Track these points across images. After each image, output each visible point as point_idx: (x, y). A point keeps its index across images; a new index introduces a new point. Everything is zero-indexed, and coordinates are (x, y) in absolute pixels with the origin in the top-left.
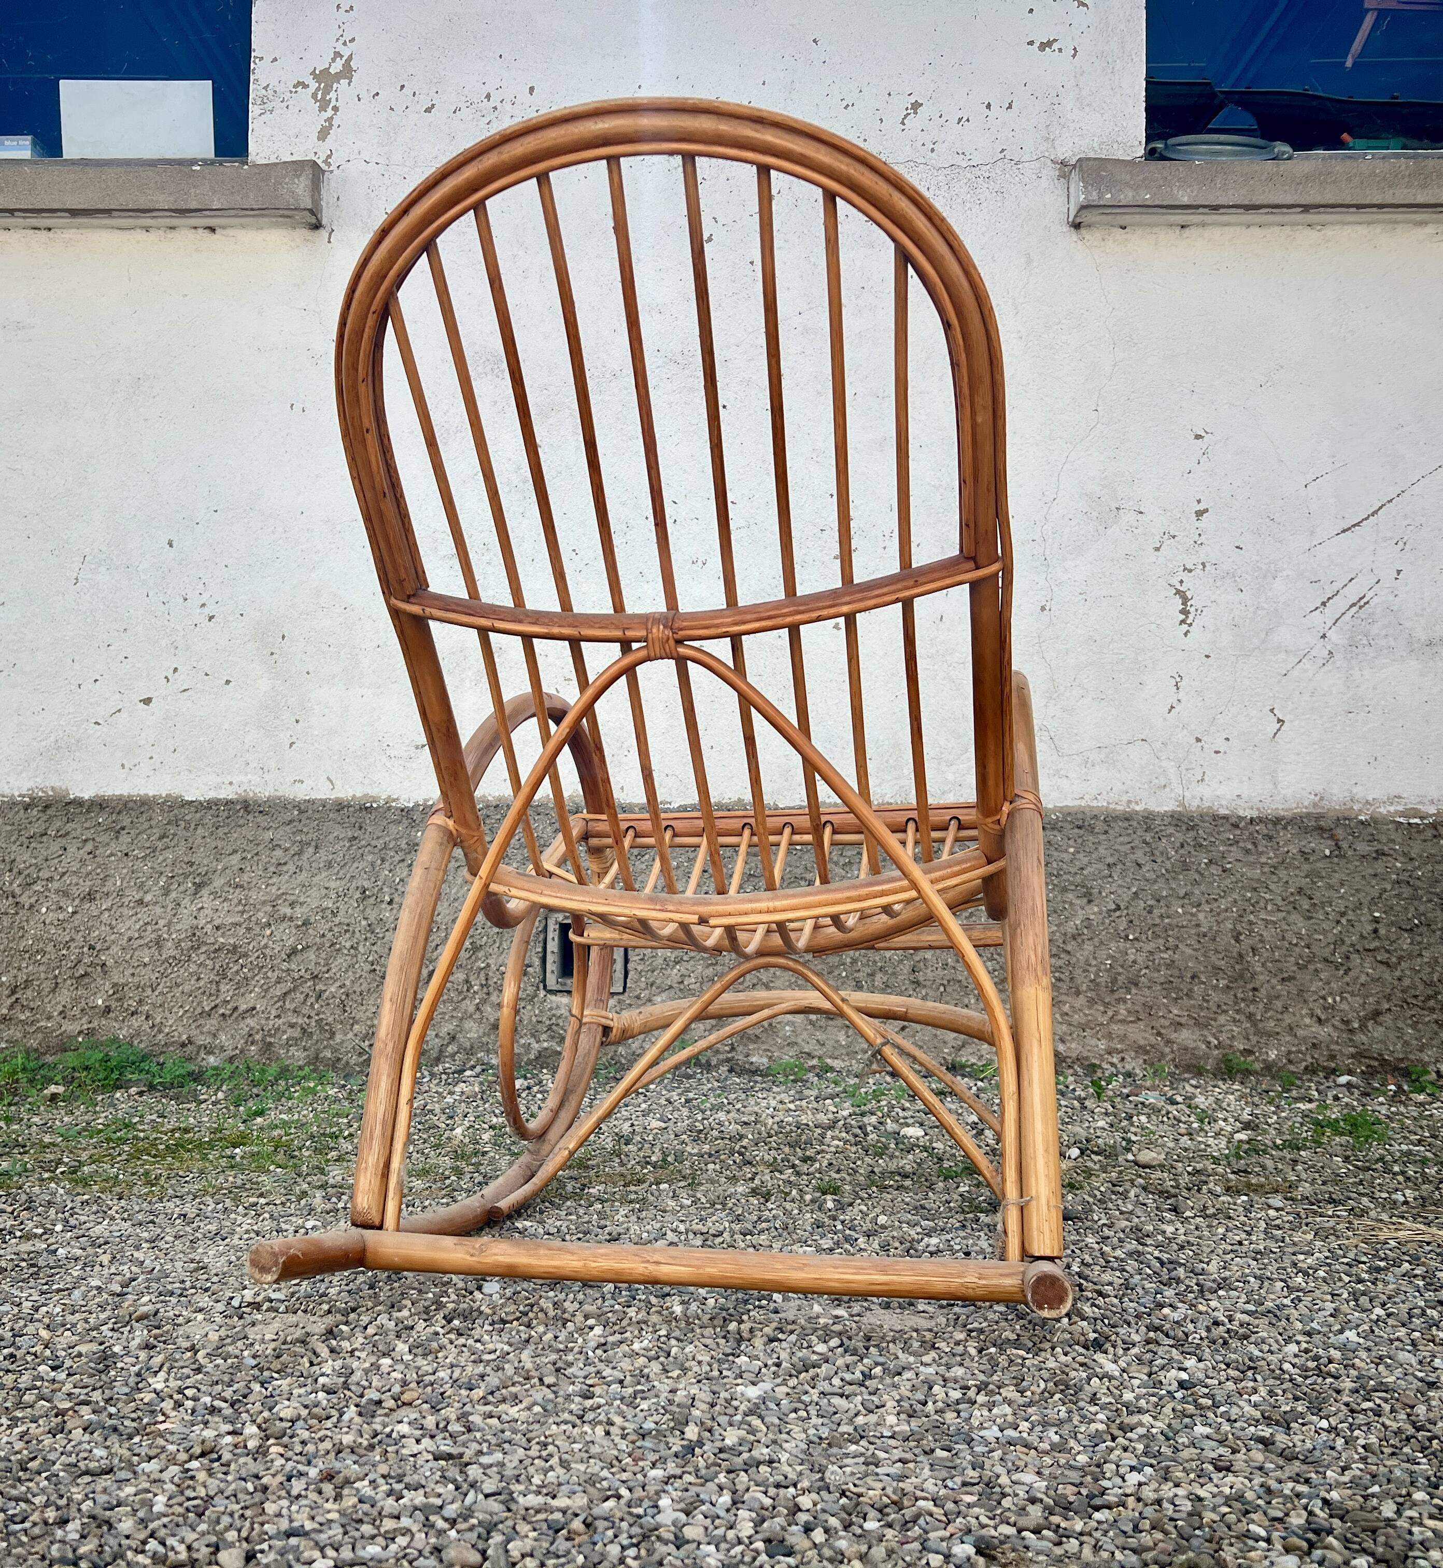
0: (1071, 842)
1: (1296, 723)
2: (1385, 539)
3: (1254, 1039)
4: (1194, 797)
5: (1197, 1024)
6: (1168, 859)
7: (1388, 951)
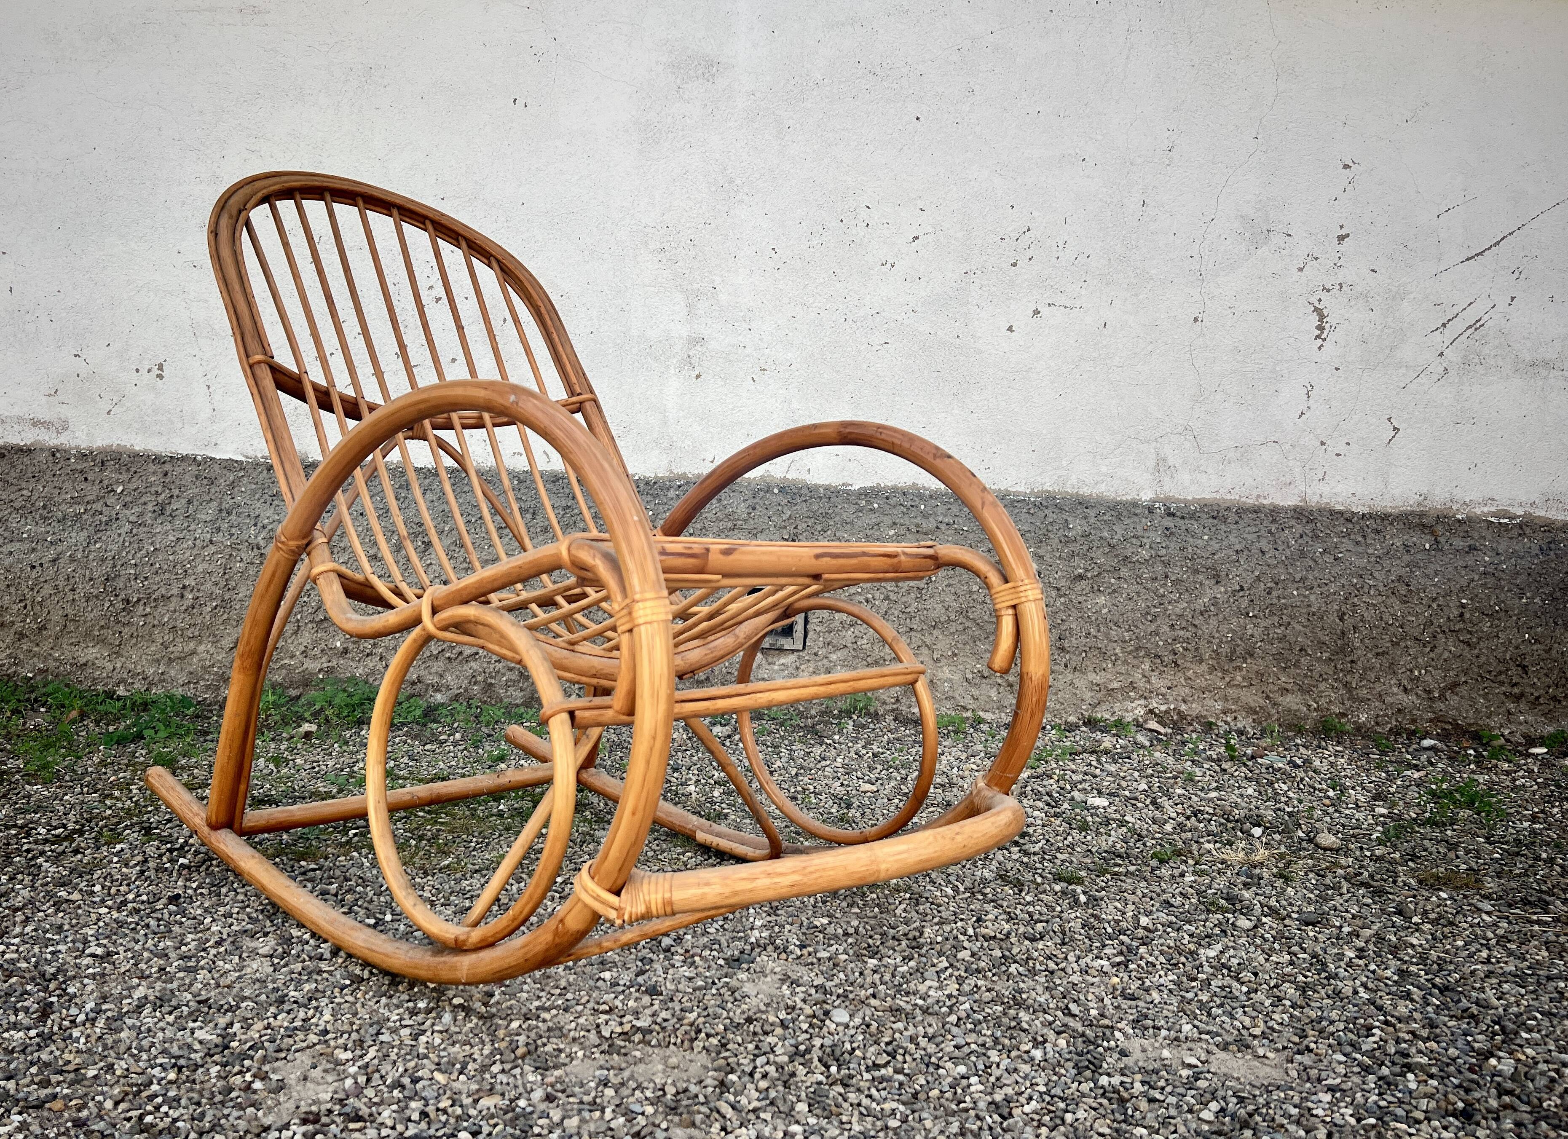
0: (1206, 530)
1: (1409, 431)
2: (1503, 268)
3: (1348, 704)
4: (1314, 494)
5: (1301, 689)
6: (1289, 547)
7: (1470, 632)
